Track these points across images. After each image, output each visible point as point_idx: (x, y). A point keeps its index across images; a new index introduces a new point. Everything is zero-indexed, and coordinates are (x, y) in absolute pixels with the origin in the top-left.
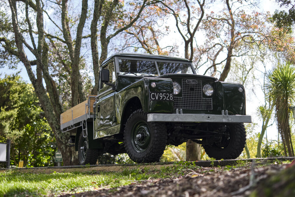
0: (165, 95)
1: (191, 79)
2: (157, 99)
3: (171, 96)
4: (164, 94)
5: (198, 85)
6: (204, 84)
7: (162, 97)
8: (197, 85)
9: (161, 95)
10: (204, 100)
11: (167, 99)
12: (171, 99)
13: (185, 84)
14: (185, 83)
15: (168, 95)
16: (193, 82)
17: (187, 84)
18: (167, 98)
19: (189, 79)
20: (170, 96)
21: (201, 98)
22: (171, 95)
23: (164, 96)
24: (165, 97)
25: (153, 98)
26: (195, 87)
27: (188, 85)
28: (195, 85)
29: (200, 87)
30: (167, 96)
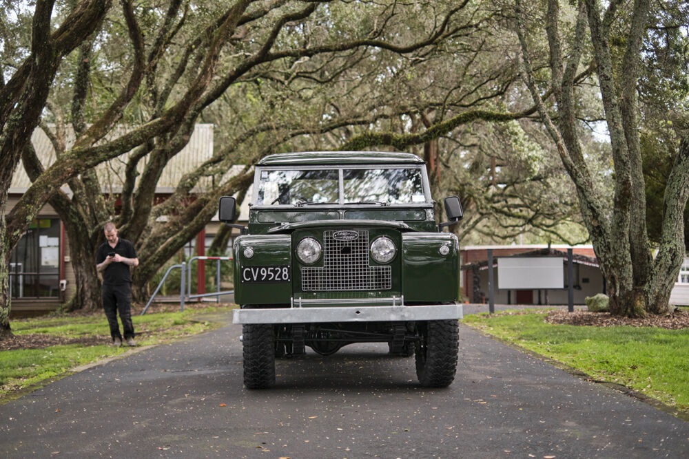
0: (271, 271)
1: (345, 229)
2: (255, 279)
3: (284, 273)
4: (269, 269)
5: (361, 241)
6: (373, 238)
7: (265, 274)
8: (357, 241)
9: (264, 272)
10: (372, 270)
11: (276, 279)
12: (285, 277)
13: (331, 241)
14: (331, 238)
15: (278, 270)
16: (349, 235)
17: (335, 241)
18: (276, 276)
19: (338, 230)
20: (282, 272)
21: (365, 266)
22: (285, 270)
23: (269, 273)
24: (271, 275)
25: (247, 278)
26: (353, 244)
27: (338, 241)
28: (353, 241)
29: (364, 244)
30: (275, 272)
